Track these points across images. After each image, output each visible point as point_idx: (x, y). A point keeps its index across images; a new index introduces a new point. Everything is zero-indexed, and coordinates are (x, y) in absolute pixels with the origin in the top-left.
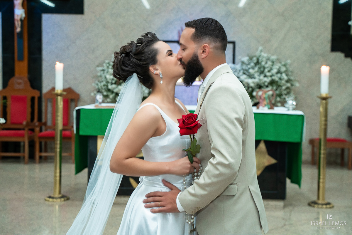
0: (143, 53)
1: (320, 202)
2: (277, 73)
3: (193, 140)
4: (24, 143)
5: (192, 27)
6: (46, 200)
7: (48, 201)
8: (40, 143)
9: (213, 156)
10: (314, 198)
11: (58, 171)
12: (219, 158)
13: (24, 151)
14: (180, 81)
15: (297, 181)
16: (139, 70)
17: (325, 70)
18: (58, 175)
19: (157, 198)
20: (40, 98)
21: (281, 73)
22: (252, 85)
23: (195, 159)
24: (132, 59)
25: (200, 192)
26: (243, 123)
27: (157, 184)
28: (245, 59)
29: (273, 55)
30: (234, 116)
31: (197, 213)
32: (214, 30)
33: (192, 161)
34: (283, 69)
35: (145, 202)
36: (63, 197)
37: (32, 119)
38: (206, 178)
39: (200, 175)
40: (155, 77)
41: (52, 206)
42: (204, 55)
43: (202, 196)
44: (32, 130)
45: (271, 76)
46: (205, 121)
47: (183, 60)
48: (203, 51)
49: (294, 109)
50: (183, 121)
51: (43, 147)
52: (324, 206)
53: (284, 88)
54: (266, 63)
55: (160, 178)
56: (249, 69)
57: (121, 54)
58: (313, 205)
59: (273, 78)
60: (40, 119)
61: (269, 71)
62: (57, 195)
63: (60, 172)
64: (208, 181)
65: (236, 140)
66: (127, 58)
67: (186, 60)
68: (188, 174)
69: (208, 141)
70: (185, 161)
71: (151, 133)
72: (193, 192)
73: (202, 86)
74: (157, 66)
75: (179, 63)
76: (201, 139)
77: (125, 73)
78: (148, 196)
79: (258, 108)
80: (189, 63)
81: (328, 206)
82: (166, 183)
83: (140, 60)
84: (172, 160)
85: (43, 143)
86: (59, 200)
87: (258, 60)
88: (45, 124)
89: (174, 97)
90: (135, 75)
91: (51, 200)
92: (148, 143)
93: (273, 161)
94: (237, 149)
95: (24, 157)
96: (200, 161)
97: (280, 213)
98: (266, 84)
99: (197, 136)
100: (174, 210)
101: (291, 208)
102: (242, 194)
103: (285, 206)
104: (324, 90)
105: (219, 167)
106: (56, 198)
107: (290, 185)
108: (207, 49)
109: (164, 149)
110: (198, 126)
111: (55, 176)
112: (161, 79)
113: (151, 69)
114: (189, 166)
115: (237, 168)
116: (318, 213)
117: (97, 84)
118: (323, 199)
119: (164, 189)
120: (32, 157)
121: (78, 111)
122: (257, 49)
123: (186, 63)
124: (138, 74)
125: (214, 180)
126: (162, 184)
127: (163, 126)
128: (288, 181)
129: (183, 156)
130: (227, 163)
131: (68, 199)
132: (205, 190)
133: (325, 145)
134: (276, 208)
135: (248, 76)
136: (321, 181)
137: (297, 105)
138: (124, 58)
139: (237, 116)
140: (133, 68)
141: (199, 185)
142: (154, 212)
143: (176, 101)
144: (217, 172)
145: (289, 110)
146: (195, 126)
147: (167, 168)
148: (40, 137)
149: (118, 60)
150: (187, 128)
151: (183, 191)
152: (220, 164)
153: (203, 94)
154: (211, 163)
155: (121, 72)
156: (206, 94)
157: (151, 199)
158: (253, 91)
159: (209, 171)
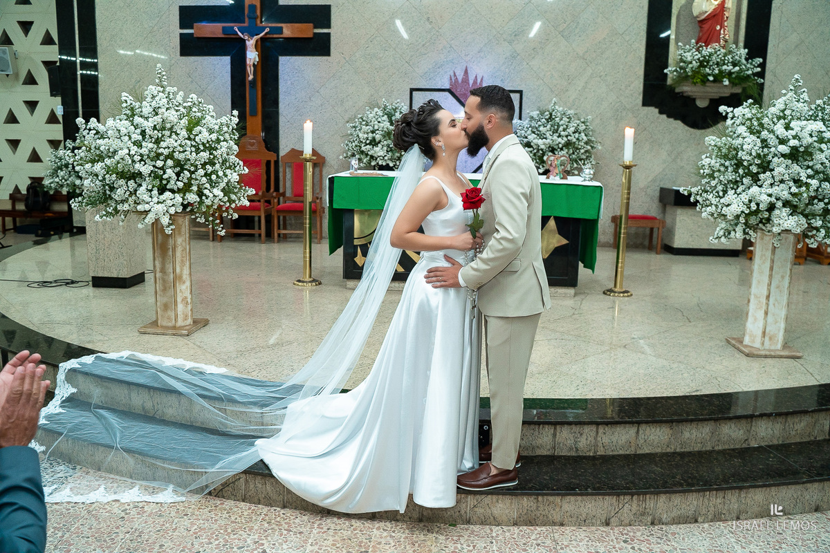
0: (425, 124)
1: (617, 289)
2: (574, 133)
3: (476, 216)
4: (260, 217)
5: (478, 95)
6: (294, 284)
7: (298, 285)
8: (279, 217)
9: (497, 231)
10: (611, 286)
11: (308, 251)
12: (503, 233)
13: (260, 228)
14: (464, 152)
15: (590, 265)
16: (421, 142)
17: (629, 133)
18: (308, 255)
19: (438, 273)
20: (277, 162)
21: (580, 133)
22: (542, 147)
23: (477, 235)
24: (413, 129)
25: (483, 266)
26: (529, 198)
27: (439, 259)
28: (535, 114)
29: (570, 109)
30: (519, 190)
31: (479, 289)
32: (501, 99)
33: (474, 237)
34: (582, 127)
35: (426, 277)
36: (314, 281)
37: (268, 189)
38: (489, 252)
39: (483, 251)
40: (436, 148)
41: (302, 290)
42: (490, 126)
43: (485, 271)
44: (268, 202)
45: (567, 136)
46: (489, 195)
47: (467, 130)
48: (489, 122)
49: (591, 180)
50: (467, 195)
51: (281, 223)
52: (622, 295)
53: (582, 151)
54: (561, 119)
55: (441, 253)
56: (539, 126)
57: (402, 124)
58: (608, 293)
59: (569, 138)
60: (277, 189)
61: (564, 130)
62: (307, 279)
63: (310, 252)
64: (491, 256)
65: (521, 215)
66: (407, 128)
67: (471, 131)
68: (471, 249)
69: (493, 216)
70: (467, 237)
71: (432, 207)
72: (475, 266)
73: (487, 157)
74: (439, 138)
75: (463, 133)
76: (485, 213)
77: (405, 144)
78: (430, 271)
79: (548, 178)
80: (474, 134)
81: (626, 294)
82: (447, 258)
83: (421, 131)
84: (454, 235)
85: (281, 218)
86: (310, 284)
87: (551, 114)
88: (284, 194)
89: (455, 170)
90: (416, 145)
91: (300, 284)
92: (429, 217)
93: (565, 242)
94: (522, 224)
95: (260, 235)
96: (482, 237)
97: (570, 302)
98: (560, 146)
99: (481, 211)
100: (456, 285)
101: (582, 296)
102: (525, 270)
103: (575, 295)
104: (628, 157)
105: (502, 242)
106: (306, 282)
107: (582, 271)
108: (493, 120)
109: (446, 223)
110: (481, 200)
111: (305, 257)
112: (444, 151)
113: (433, 140)
114: (472, 241)
115: (521, 243)
116: (614, 302)
117: (347, 145)
118: (621, 286)
119: (446, 264)
120: (269, 235)
121: (332, 180)
122: (550, 101)
123: (470, 134)
124: (419, 145)
125: (498, 255)
126: (443, 260)
127: (445, 200)
128: (581, 265)
129: (465, 231)
130: (511, 237)
131: (320, 284)
132: (489, 265)
133: (626, 223)
134: (565, 296)
135: (538, 135)
136: (620, 265)
137: (594, 174)
138: (404, 127)
139: (523, 191)
140: (414, 138)
141: (482, 260)
142: (436, 287)
143: (458, 174)
144: (501, 247)
145: (585, 180)
146: (478, 200)
147: (448, 243)
148: (278, 211)
149: (398, 129)
150: (471, 202)
151: (465, 266)
152: (504, 238)
153: (488, 166)
154: (494, 238)
155: (401, 143)
156: (491, 166)
157: (432, 274)
158: (543, 154)
159: (492, 245)
